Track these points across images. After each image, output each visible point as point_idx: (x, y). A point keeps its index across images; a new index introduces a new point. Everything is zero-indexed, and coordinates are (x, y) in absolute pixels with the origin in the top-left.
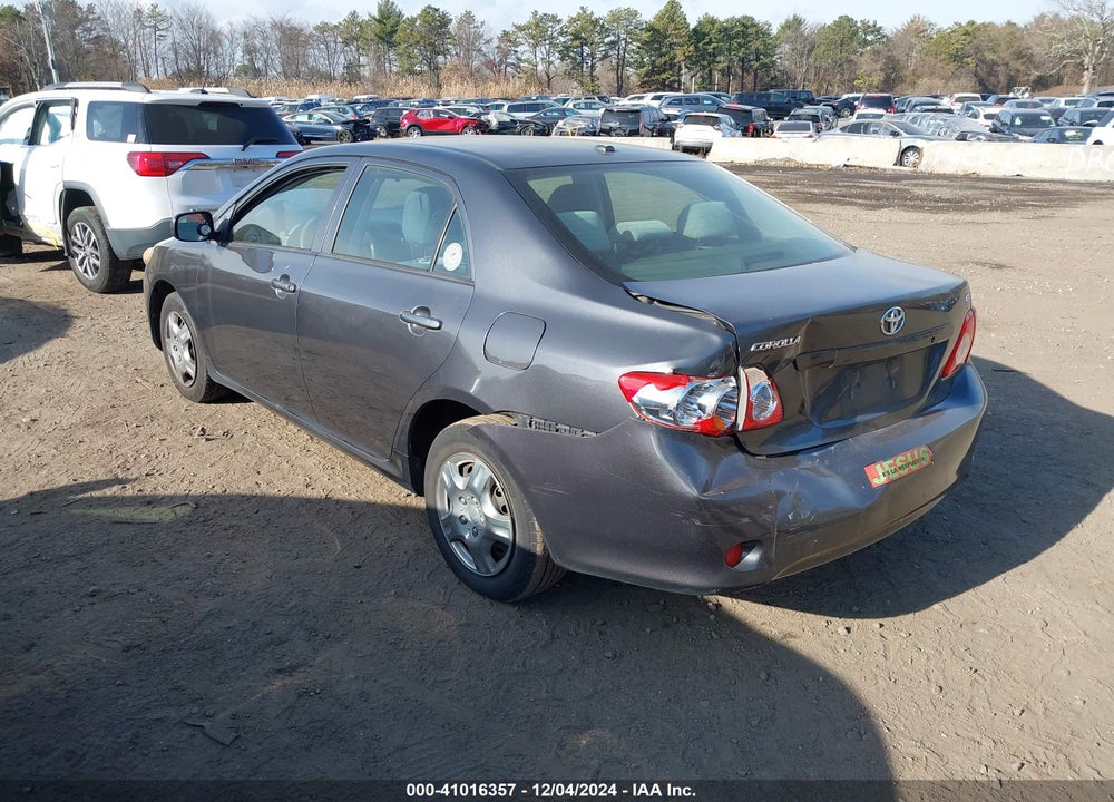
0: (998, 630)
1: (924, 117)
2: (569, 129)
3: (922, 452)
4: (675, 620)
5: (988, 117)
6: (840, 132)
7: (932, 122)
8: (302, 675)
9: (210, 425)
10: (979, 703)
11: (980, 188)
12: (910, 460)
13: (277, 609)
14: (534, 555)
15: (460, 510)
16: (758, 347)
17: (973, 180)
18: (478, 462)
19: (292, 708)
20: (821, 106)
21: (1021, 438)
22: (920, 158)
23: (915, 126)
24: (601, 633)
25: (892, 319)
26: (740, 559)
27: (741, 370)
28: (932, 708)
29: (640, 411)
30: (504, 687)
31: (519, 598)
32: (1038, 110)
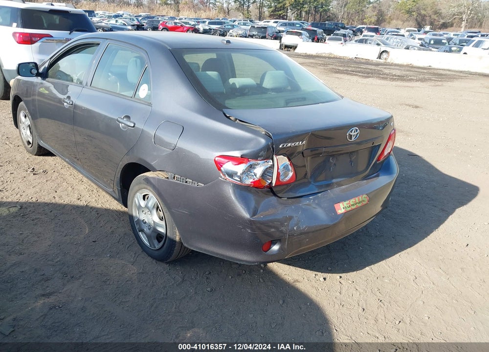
0: (394, 280)
1: (391, 38)
2: (234, 34)
3: (364, 198)
4: (244, 272)
5: (420, 39)
6: (354, 42)
7: (395, 40)
8: (54, 297)
9: (38, 167)
10: (381, 317)
11: (412, 71)
12: (357, 201)
13: (49, 262)
14: (175, 241)
15: (143, 217)
16: (283, 146)
17: (410, 67)
18: (151, 195)
19: (46, 315)
20: (348, 30)
21: (416, 188)
22: (388, 56)
23: (388, 41)
24: (207, 278)
25: (352, 134)
26: (270, 248)
27: (274, 156)
28: (358, 319)
29: (224, 175)
30: (155, 305)
31: (168, 261)
32: (441, 38)
